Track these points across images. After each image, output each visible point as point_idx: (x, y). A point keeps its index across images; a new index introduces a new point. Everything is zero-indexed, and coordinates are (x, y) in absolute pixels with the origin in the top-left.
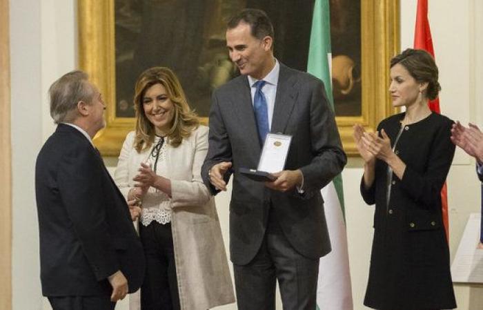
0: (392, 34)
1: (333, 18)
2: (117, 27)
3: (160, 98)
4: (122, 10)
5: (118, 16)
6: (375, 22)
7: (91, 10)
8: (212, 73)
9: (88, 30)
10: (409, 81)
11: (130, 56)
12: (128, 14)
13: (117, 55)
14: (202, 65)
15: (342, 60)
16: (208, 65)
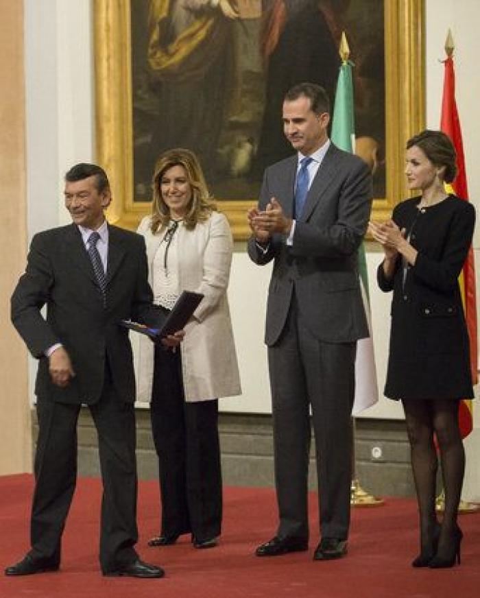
0: (417, 114)
1: (357, 99)
2: (135, 110)
3: (178, 180)
4: (140, 92)
5: (135, 97)
6: (399, 102)
7: (109, 92)
8: (231, 156)
9: (105, 112)
10: (426, 164)
11: (148, 139)
12: (146, 96)
13: (135, 138)
14: (222, 147)
15: (366, 141)
16: (227, 148)
